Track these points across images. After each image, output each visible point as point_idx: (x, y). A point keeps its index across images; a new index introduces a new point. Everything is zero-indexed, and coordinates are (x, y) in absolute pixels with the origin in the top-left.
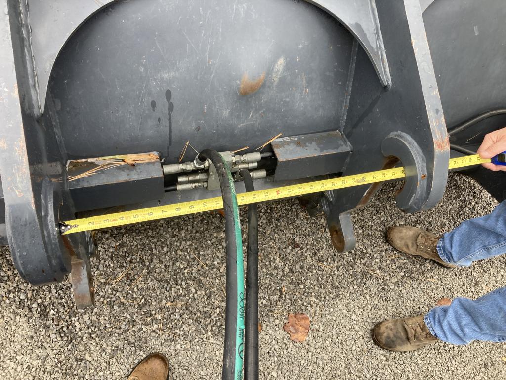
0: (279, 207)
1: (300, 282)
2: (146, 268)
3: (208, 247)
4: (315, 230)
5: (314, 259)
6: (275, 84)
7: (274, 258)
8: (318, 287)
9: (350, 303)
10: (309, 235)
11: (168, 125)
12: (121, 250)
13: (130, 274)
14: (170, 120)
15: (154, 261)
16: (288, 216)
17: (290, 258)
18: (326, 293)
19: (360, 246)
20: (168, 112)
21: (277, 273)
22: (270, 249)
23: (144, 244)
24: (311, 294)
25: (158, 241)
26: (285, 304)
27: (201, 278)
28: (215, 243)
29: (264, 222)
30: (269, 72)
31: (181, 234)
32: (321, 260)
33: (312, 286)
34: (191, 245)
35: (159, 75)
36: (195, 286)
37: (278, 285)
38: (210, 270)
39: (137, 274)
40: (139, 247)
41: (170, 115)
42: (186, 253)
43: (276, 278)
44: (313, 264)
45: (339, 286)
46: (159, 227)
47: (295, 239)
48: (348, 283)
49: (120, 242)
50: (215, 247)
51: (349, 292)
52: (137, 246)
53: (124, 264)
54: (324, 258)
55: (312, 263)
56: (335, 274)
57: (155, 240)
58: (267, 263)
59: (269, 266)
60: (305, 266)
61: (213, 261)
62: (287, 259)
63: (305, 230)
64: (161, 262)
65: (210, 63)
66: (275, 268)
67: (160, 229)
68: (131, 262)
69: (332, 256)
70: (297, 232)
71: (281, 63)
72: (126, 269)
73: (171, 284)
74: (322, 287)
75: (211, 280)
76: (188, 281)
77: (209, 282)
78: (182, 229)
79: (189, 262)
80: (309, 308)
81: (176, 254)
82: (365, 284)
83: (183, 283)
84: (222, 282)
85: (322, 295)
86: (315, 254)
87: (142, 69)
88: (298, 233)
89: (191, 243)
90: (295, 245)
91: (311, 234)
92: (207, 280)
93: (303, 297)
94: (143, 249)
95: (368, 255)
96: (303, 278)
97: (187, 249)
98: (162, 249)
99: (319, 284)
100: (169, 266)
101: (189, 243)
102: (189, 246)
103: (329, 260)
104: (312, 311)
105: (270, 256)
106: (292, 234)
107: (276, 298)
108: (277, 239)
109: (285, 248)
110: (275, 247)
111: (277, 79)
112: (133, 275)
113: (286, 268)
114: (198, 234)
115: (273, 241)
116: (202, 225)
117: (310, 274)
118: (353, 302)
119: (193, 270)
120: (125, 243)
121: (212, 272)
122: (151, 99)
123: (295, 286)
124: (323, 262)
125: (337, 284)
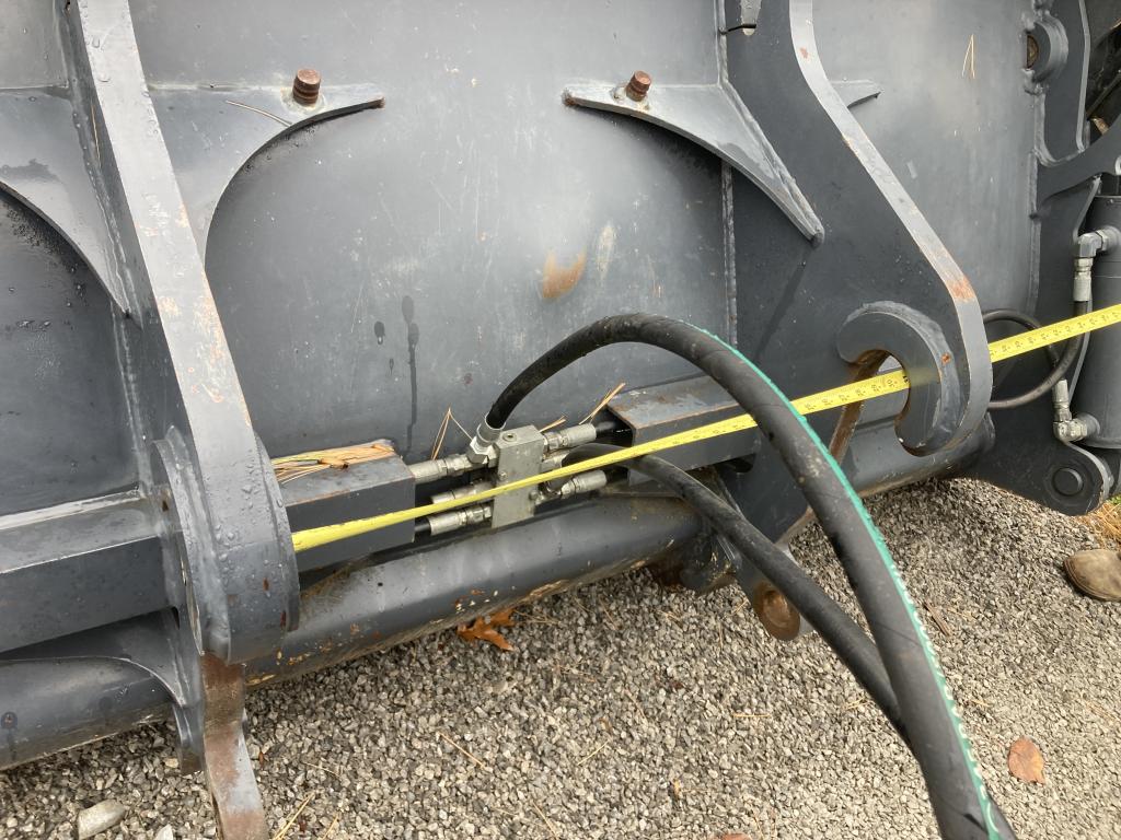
0: (613, 607)
1: (707, 763)
2: (344, 795)
3: (481, 721)
4: (704, 644)
5: (722, 707)
6: (603, 276)
7: (634, 722)
8: (750, 768)
9: (828, 791)
10: (694, 657)
11: (408, 373)
12: (275, 763)
13: (307, 818)
14: (412, 361)
15: (362, 773)
16: (639, 625)
17: (669, 714)
18: (770, 777)
19: (807, 662)
20: (407, 346)
21: (652, 753)
22: (619, 703)
23: (330, 740)
24: (740, 787)
25: (360, 727)
26: (690, 819)
27: (482, 795)
28: (494, 709)
29: (592, 643)
30: (591, 251)
31: (412, 702)
32: (736, 707)
33: (735, 768)
34: (442, 722)
35: (389, 266)
36: (472, 818)
37: (662, 779)
38: (498, 773)
39: (325, 815)
40: (318, 748)
41: (412, 351)
42: (433, 744)
43: (652, 765)
44: (723, 719)
45: (793, 757)
46: (358, 694)
47: (669, 670)
48: (810, 745)
49: (269, 744)
50: (497, 720)
51: (818, 768)
52: (311, 747)
53: (291, 794)
54: (742, 699)
55: (720, 715)
56: (776, 731)
57: (354, 725)
58: (624, 735)
59: (629, 740)
60: (708, 724)
61: (499, 751)
62: (664, 718)
63: (684, 647)
64: (377, 774)
65: (483, 239)
66: (643, 742)
67: (360, 699)
68: (306, 786)
69: (757, 693)
70: (667, 655)
71: (608, 235)
72: (294, 807)
73: (414, 822)
74: (759, 765)
75: (506, 794)
76: (453, 809)
77: (502, 804)
78: (412, 691)
79: (444, 762)
80: (746, 819)
81: (410, 747)
82: (845, 740)
83: (443, 814)
84: (532, 797)
85: (764, 785)
86: (720, 696)
87: (356, 257)
88: (670, 657)
89: (439, 716)
90: (673, 686)
91: (697, 654)
92: (496, 800)
93: (724, 796)
94: (329, 751)
95: (829, 677)
96: (710, 753)
97: (433, 734)
98: (375, 742)
99: (749, 760)
100: (398, 780)
101: (433, 720)
102: (436, 726)
103: (755, 701)
104: (753, 823)
105: (624, 718)
106: (657, 661)
107: (666, 809)
108: (630, 678)
109: (652, 694)
110: (630, 695)
111: (604, 267)
112: (314, 819)
113: (669, 736)
114: (451, 696)
115: (621, 683)
116: (454, 674)
117: (724, 741)
118: (833, 789)
119: (457, 779)
120: (284, 744)
121: (504, 776)
122: (374, 320)
123: (700, 776)
124: (742, 708)
125: (788, 752)
